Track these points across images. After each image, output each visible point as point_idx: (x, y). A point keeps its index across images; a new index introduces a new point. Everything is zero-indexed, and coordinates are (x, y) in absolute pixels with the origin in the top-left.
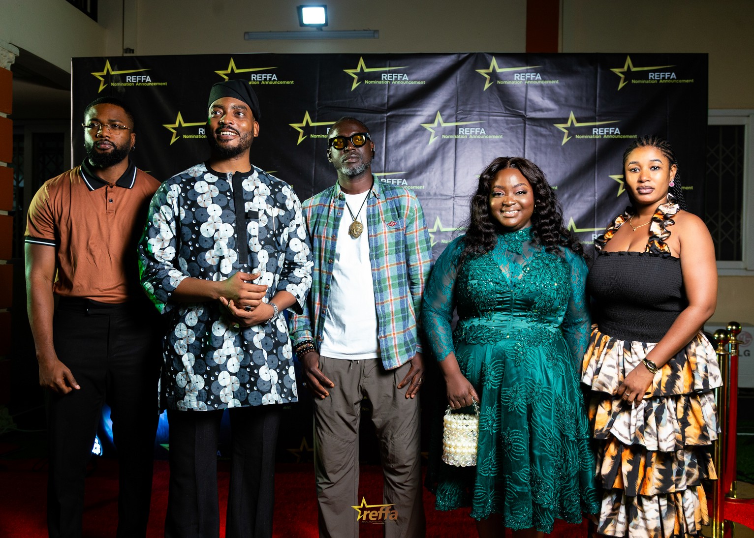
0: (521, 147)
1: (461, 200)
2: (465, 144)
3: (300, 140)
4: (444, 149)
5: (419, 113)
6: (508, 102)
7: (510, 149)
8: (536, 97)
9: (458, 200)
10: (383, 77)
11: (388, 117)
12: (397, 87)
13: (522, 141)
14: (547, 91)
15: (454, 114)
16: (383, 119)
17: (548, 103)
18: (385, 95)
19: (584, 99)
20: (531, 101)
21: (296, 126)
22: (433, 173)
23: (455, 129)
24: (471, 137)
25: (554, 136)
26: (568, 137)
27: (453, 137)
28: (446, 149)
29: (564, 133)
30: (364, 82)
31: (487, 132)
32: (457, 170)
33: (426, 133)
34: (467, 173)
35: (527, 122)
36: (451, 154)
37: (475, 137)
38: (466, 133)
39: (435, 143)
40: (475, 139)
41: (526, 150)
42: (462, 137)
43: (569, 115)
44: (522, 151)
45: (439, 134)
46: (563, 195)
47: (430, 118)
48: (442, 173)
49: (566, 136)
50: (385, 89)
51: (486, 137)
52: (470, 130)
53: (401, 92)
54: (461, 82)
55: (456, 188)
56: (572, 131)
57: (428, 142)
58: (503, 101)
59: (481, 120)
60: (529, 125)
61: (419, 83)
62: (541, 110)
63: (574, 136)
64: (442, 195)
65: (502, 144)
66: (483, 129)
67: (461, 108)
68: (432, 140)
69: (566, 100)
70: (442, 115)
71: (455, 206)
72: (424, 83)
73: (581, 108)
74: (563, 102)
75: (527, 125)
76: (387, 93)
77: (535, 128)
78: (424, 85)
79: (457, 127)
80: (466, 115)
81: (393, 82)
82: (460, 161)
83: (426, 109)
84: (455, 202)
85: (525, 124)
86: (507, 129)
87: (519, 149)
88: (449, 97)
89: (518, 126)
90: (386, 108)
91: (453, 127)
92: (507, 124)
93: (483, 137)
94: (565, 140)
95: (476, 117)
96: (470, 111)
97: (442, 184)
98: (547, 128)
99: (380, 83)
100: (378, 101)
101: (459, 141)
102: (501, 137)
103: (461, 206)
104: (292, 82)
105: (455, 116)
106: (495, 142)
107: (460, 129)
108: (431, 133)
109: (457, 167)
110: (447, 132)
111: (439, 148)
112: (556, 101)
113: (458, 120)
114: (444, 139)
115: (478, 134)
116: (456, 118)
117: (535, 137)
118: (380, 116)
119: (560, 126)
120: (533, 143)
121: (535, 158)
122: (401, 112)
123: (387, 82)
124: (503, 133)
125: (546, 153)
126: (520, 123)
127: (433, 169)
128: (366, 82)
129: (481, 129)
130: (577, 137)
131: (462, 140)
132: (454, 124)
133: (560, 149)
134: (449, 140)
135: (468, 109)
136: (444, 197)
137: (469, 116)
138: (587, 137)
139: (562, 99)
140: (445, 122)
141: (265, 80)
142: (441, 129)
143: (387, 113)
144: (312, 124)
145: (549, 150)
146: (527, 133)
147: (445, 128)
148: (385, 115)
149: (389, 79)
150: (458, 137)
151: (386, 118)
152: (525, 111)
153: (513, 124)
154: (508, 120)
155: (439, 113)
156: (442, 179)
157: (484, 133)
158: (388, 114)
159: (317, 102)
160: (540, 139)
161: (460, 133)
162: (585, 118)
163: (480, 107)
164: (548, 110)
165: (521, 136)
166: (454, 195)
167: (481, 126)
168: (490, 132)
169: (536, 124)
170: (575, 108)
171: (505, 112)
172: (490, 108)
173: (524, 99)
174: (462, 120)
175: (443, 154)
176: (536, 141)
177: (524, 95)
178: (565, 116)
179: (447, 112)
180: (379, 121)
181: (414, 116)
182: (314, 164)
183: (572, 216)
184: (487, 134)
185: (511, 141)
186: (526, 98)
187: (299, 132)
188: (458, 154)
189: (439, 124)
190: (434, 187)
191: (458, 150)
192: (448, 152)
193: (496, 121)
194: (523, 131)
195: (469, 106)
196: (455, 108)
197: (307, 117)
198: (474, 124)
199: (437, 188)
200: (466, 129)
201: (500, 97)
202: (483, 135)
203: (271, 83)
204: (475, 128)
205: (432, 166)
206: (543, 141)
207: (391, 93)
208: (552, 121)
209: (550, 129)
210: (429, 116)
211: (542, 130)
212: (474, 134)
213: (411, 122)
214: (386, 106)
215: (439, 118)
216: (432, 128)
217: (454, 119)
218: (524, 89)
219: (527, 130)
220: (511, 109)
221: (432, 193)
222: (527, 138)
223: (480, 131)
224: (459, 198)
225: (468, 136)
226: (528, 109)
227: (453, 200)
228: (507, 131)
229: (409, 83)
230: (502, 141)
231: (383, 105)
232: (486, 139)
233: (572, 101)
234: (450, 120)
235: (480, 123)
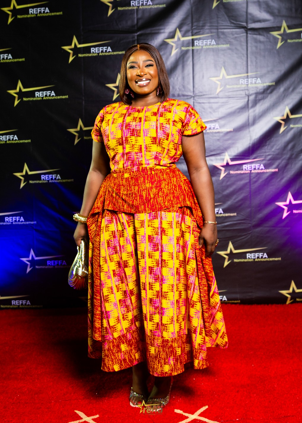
0: (245, 52)
1: (199, 98)
2: (199, 54)
3: (71, 59)
4: (183, 58)
5: (162, 31)
6: (233, 16)
7: (235, 55)
8: (255, 11)
9: (196, 99)
10: (132, 4)
11: (138, 36)
12: (144, 11)
13: (245, 47)
14: (264, 6)
15: (190, 29)
16: (134, 37)
17: (265, 15)
18: (134, 18)
19: (294, 10)
20: (251, 14)
21: (66, 48)
22: (176, 78)
23: (191, 41)
24: (204, 47)
25: (270, 42)
26: (281, 42)
27: (191, 48)
28: (185, 59)
29: (278, 39)
30: (117, 9)
31: (217, 42)
32: (194, 74)
33: (169, 47)
34: (203, 77)
35: (249, 32)
36: (190, 62)
37: (208, 47)
38: (200, 45)
39: (176, 54)
40: (207, 49)
41: (249, 55)
42: (197, 48)
43: (282, 24)
44: (246, 56)
45: (179, 46)
46: (280, 89)
47: (171, 34)
48: (183, 78)
49: (280, 41)
50: (134, 13)
51: (216, 46)
52: (203, 42)
53: (147, 15)
54: (194, 3)
55: (195, 89)
56: (285, 37)
57: (171, 54)
58: (229, 17)
59: (211, 33)
60: (250, 34)
61: (161, 6)
62: (259, 21)
63: (286, 41)
64: (184, 95)
65: (229, 51)
66: (213, 40)
67: (195, 24)
68: (174, 52)
69: (279, 11)
70: (180, 31)
71: (195, 104)
72: (164, 6)
73: (291, 17)
74: (277, 14)
75: (249, 35)
76: (136, 16)
77: (255, 36)
78: (164, 8)
79: (193, 40)
80: (199, 29)
81: (140, 7)
82: (197, 68)
83: (167, 27)
84: (195, 101)
85: (247, 33)
86: (233, 39)
87: (243, 54)
88: (185, 16)
89: (241, 36)
90: (136, 28)
91: (189, 40)
92: (233, 35)
93: (214, 46)
94: (279, 44)
95: (207, 31)
96: (202, 26)
97: (184, 87)
98: (264, 36)
99: (130, 8)
100: (129, 23)
101: (195, 52)
102: (228, 46)
103: (200, 103)
104: (61, 13)
105: (191, 31)
106: (223, 50)
107: (195, 41)
108: (172, 46)
109: (195, 72)
110: (185, 44)
111: (179, 58)
112: (271, 13)
113: (193, 34)
114: (183, 50)
115: (210, 45)
116: (192, 32)
117: (256, 44)
118: (131, 35)
119: (275, 34)
120: (254, 48)
121: (256, 61)
122: (148, 31)
123: (135, 8)
124: (230, 43)
125: (264, 57)
126: (242, 33)
127: (176, 75)
128: (119, 9)
129: (212, 40)
130: (289, 41)
131: (197, 50)
132: (190, 38)
133: (275, 51)
134: (187, 51)
135: (201, 25)
136: (186, 97)
137: (202, 30)
138: (297, 41)
139: (276, 11)
140: (183, 36)
141: (40, 12)
142: (180, 43)
143: (136, 33)
144: (79, 46)
145: (267, 53)
146: (249, 41)
147: (183, 41)
148: (136, 34)
149: (136, 5)
150: (194, 48)
151: (136, 37)
152: (247, 23)
153: (238, 34)
154: (233, 32)
155: (178, 30)
156: (184, 83)
157: (215, 43)
158: (138, 33)
159: (82, 28)
160: (259, 45)
161: (195, 45)
162: (295, 25)
163: (211, 23)
164: (264, 21)
165: (245, 44)
166: (194, 95)
167: (212, 37)
168: (220, 42)
169: (256, 33)
170: (287, 18)
171: (230, 25)
172: (218, 23)
173: (245, 13)
174: (196, 34)
175: (183, 62)
176: (256, 47)
177: (245, 10)
178: (278, 25)
179: (185, 28)
180: (131, 40)
181: (157, 33)
182: (83, 78)
183: (288, 105)
184: (217, 44)
185: (236, 49)
186: (247, 12)
187: (69, 53)
188: (195, 62)
189: (179, 39)
190: (178, 90)
191: (195, 58)
192: (187, 61)
193: (223, 33)
194: (245, 39)
195: (201, 22)
196: (190, 25)
197: (75, 40)
198: (206, 37)
199: (180, 90)
200: (200, 41)
201: (226, 13)
202: (213, 45)
203: (44, 15)
204: (207, 39)
205: (175, 73)
206: (262, 47)
207: (140, 16)
208: (268, 30)
209: (267, 36)
210: (170, 33)
211: (261, 38)
212: (206, 45)
213: (156, 39)
214: (136, 27)
215: (178, 34)
216: (173, 42)
217: (190, 34)
218: (245, 5)
219: (249, 38)
220: (235, 22)
221: (176, 95)
222: (249, 45)
223: (211, 41)
224: (197, 97)
225: (202, 47)
226: (249, 21)
227: (194, 99)
228: (232, 40)
229: (153, 7)
230: (229, 49)
231: (133, 26)
232: (216, 48)
233: (284, 12)
234: (187, 34)
235: (211, 36)
